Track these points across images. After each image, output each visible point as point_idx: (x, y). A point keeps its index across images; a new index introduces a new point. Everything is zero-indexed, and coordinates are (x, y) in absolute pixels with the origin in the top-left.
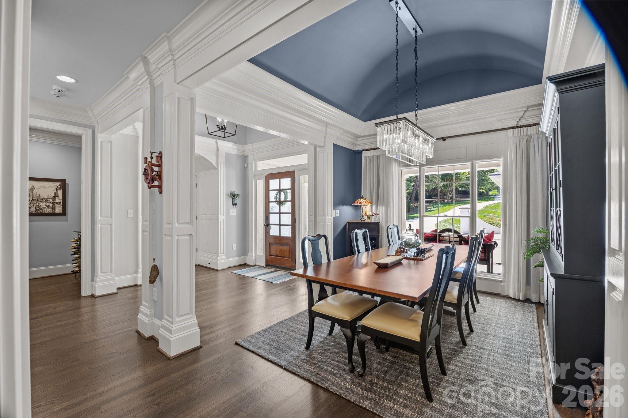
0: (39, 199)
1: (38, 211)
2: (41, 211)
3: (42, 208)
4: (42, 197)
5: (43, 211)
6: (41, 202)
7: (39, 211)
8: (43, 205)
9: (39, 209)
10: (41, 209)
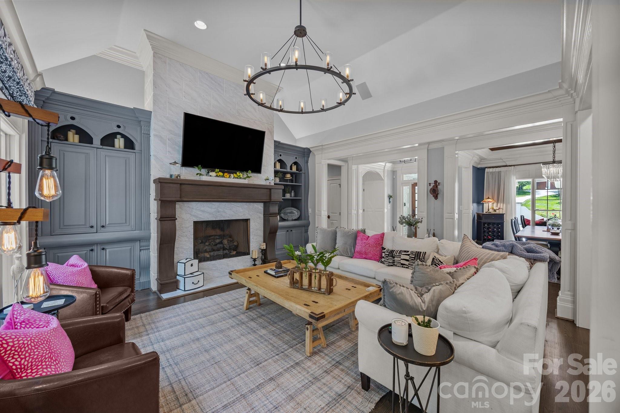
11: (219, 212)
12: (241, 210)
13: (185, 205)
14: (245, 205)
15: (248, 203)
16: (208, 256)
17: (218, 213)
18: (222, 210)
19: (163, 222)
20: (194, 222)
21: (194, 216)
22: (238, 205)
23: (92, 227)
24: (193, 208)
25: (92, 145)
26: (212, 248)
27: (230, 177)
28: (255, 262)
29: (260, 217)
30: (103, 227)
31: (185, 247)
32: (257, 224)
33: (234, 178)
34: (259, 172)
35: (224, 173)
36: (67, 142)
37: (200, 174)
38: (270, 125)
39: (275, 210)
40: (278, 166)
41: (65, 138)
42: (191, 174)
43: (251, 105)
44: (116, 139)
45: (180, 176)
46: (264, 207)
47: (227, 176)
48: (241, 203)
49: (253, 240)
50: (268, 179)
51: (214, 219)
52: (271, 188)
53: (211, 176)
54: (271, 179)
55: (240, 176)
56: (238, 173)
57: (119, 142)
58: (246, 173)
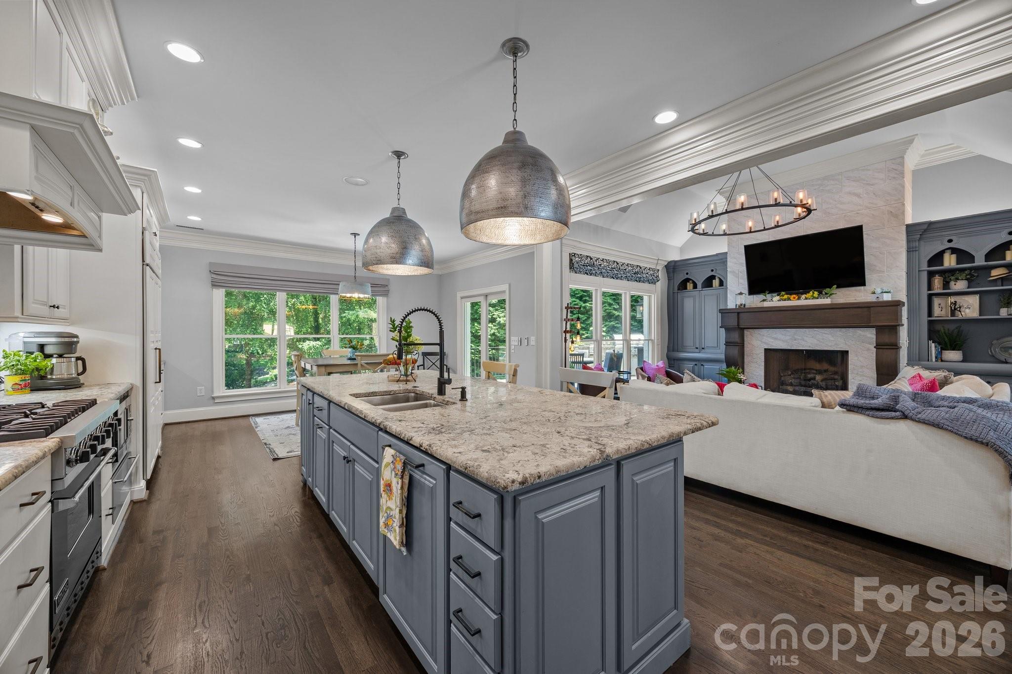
11: (795, 340)
12: (832, 339)
13: (754, 332)
14: (838, 332)
15: (844, 330)
18: (800, 338)
19: (728, 347)
20: (765, 349)
21: (767, 344)
22: (826, 332)
23: (697, 348)
24: (763, 335)
25: (697, 290)
26: (800, 383)
27: (799, 299)
29: (868, 349)
30: (703, 348)
31: (755, 373)
32: (861, 359)
33: (806, 299)
34: (863, 283)
35: (791, 295)
36: (686, 290)
37: (766, 300)
38: (894, 205)
39: (886, 339)
40: (950, 261)
41: (686, 288)
42: (755, 301)
43: (850, 193)
44: (714, 281)
45: (745, 305)
46: (877, 334)
47: (794, 298)
48: (830, 329)
49: (853, 380)
50: (874, 293)
51: (789, 348)
52: (869, 305)
53: (774, 301)
54: (879, 291)
55: (814, 296)
56: (811, 292)
57: (716, 283)
58: (827, 290)
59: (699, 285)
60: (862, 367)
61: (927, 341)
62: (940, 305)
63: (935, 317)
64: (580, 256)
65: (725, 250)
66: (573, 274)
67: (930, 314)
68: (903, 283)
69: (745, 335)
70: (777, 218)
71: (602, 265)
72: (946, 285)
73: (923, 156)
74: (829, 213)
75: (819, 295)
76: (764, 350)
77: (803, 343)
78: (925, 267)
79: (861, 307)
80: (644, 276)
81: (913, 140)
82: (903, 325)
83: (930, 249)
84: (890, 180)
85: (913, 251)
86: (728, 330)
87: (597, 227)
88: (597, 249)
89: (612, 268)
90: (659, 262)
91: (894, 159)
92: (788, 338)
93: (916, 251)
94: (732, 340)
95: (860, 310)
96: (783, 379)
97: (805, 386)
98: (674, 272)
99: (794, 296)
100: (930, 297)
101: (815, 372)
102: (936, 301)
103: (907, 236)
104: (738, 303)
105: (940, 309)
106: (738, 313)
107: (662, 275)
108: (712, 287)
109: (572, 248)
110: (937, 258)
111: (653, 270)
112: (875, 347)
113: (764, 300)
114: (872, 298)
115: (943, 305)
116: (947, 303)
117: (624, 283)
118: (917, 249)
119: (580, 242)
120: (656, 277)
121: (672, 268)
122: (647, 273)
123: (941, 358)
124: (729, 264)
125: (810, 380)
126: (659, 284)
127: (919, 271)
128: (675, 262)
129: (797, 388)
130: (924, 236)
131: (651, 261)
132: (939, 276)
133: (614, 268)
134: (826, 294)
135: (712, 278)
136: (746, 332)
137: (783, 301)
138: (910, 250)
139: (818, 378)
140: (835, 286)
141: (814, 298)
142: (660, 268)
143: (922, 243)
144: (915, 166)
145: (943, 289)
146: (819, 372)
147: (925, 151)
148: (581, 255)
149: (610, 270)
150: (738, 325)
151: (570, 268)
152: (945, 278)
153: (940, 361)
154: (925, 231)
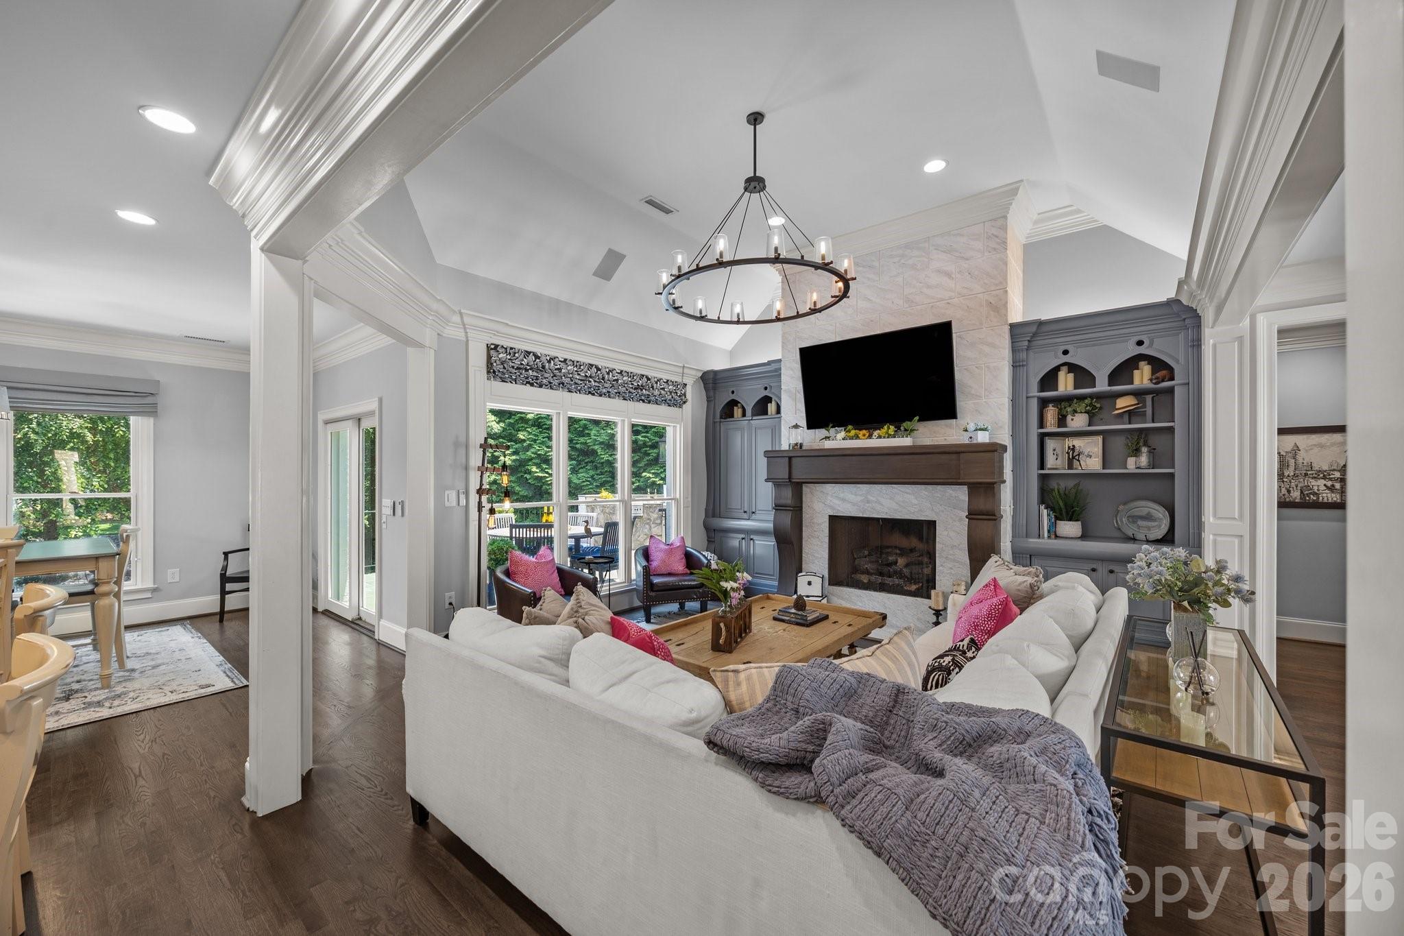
0: (1309, 472)
1: (1307, 498)
2: (1315, 498)
3: (1316, 491)
4: (1316, 467)
5: (1319, 498)
6: (1315, 478)
7: (1310, 498)
8: (1319, 485)
9: (1311, 493)
10: (1315, 494)
11: (868, 502)
12: (915, 502)
13: (817, 488)
14: (924, 491)
15: (930, 487)
16: (865, 581)
17: (868, 505)
18: (874, 499)
19: (778, 512)
20: (830, 516)
21: (833, 508)
22: (908, 491)
23: (745, 512)
24: (827, 494)
25: (747, 418)
26: (878, 570)
27: (870, 436)
28: (938, 617)
29: (961, 519)
30: (754, 513)
31: (816, 555)
32: (952, 534)
33: (880, 437)
34: (953, 415)
35: (860, 430)
36: (731, 419)
37: (829, 438)
38: (994, 292)
39: (982, 504)
40: (1066, 383)
41: (732, 416)
42: (814, 439)
43: (939, 271)
44: (769, 405)
45: (801, 445)
46: (971, 495)
47: (864, 435)
48: (913, 486)
49: (941, 568)
50: (966, 430)
51: (861, 515)
52: (958, 450)
53: (838, 439)
54: (971, 427)
55: (890, 433)
56: (886, 427)
57: (772, 408)
58: (906, 424)
59: (749, 412)
60: (953, 547)
61: (1037, 507)
62: (1054, 450)
63: (1049, 469)
64: (511, 351)
65: (777, 356)
66: (497, 385)
67: (1042, 465)
68: (1005, 416)
69: (804, 493)
70: (815, 297)
71: (563, 371)
72: (1062, 421)
73: (1036, 222)
74: (912, 301)
75: (896, 431)
76: (828, 517)
77: (878, 507)
78: (1034, 391)
79: (949, 453)
80: (656, 393)
81: (1017, 189)
82: (1004, 482)
83: (1040, 365)
84: (990, 252)
85: (1020, 366)
86: (778, 484)
87: (558, 302)
88: (549, 340)
89: (586, 376)
90: (686, 371)
91: (995, 220)
92: (859, 498)
93: (1023, 365)
94: (783, 502)
95: (944, 457)
96: (857, 562)
97: (881, 574)
98: (715, 389)
99: (864, 431)
100: (1042, 438)
101: (898, 551)
102: (1050, 444)
103: (1012, 343)
104: (793, 442)
105: (1055, 456)
106: (790, 458)
107: (694, 394)
108: (767, 414)
109: (492, 336)
110: (1049, 380)
111: (675, 384)
112: (966, 517)
113: (827, 438)
114: (964, 439)
115: (1059, 451)
116: (1063, 448)
117: (617, 403)
118: (1025, 363)
119: (507, 324)
120: (680, 396)
121: (711, 381)
122: (663, 389)
123: (1055, 532)
124: (783, 378)
125: (889, 565)
126: (688, 407)
127: (1027, 398)
128: (715, 373)
129: (873, 578)
130: (1034, 343)
131: (672, 368)
132: (1053, 406)
133: (591, 377)
134: (906, 430)
135: (767, 400)
136: (805, 489)
137: (850, 439)
138: (1016, 365)
139: (901, 562)
140: (917, 418)
141: (889, 436)
142: (690, 381)
143: (1031, 353)
144: (1027, 238)
145: (1059, 427)
146: (903, 552)
147: (1039, 214)
148: (511, 348)
149: (581, 380)
150: (790, 477)
151: (488, 372)
152: (1060, 410)
153: (1053, 537)
154: (1035, 335)
